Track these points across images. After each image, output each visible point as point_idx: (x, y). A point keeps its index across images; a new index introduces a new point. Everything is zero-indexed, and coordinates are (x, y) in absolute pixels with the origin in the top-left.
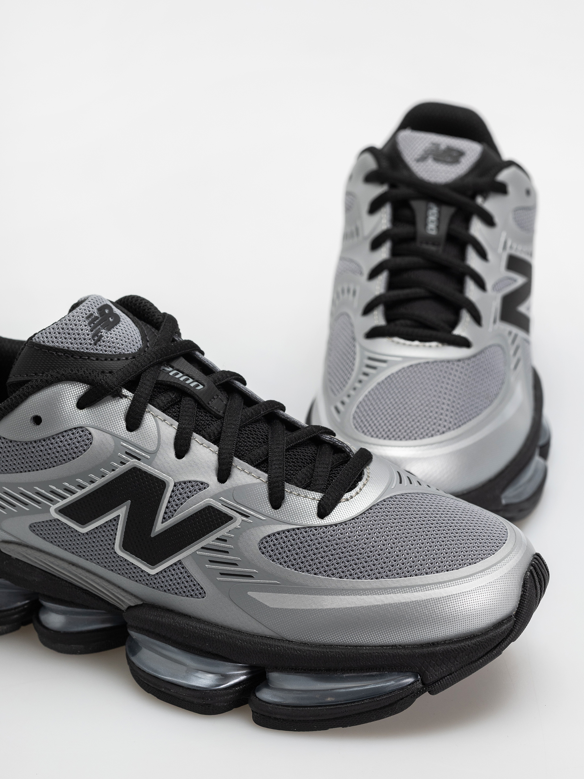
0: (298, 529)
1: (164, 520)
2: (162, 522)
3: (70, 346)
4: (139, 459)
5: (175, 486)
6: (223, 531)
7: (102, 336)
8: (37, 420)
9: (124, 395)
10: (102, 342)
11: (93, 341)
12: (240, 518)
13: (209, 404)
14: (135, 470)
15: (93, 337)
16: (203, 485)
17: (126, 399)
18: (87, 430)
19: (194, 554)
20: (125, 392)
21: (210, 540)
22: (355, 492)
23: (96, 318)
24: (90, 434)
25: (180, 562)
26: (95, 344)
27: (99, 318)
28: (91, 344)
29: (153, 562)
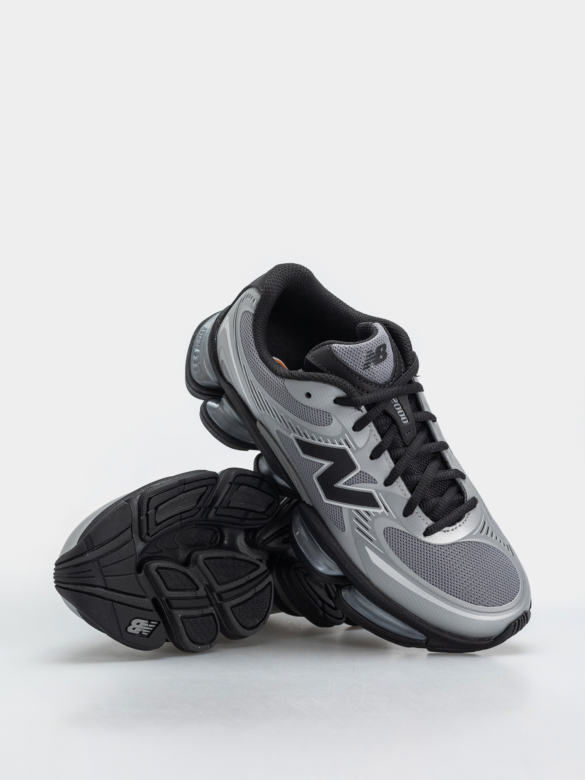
0: (409, 535)
1: (345, 483)
2: (343, 484)
3: (350, 363)
4: (350, 447)
5: (360, 472)
6: (371, 510)
7: (369, 367)
8: (309, 395)
9: (361, 410)
10: (368, 370)
11: (363, 367)
12: (383, 509)
13: (405, 435)
14: (344, 451)
15: (365, 365)
16: (374, 481)
17: (361, 413)
18: (331, 417)
19: (350, 510)
20: (363, 408)
21: (362, 509)
22: (452, 529)
23: (373, 353)
24: (332, 419)
25: (341, 507)
26: (364, 369)
27: (374, 354)
28: (361, 368)
29: (328, 497)
